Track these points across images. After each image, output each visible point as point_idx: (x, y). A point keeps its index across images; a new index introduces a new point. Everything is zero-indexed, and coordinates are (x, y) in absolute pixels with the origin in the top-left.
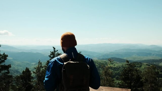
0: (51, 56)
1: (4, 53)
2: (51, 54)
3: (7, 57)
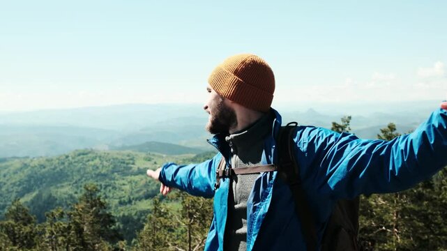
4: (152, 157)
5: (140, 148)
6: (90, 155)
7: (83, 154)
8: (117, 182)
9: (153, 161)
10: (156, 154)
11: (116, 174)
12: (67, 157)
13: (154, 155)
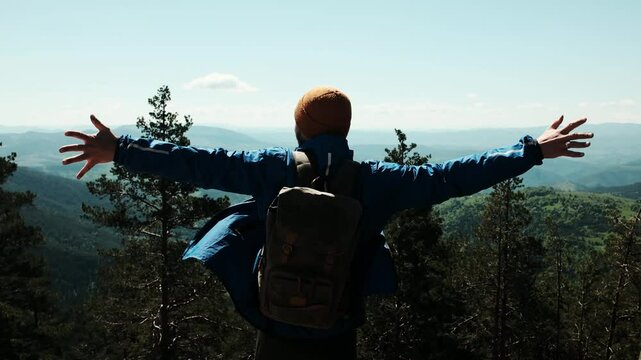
5: (626, 191)
6: (548, 196)
7: (539, 194)
11: (586, 227)
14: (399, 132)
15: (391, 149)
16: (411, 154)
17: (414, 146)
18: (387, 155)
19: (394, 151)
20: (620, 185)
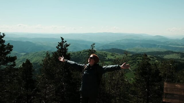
0: (59, 47)
1: (9, 44)
2: (58, 45)
3: (13, 47)
4: (114, 55)
5: (109, 51)
7: (87, 52)
8: (99, 64)
9: (115, 56)
10: (116, 53)
12: (81, 52)
13: (115, 54)
14: (62, 38)
15: (60, 42)
16: (65, 44)
17: (66, 41)
18: (59, 44)
19: (61, 43)
20: (108, 49)
